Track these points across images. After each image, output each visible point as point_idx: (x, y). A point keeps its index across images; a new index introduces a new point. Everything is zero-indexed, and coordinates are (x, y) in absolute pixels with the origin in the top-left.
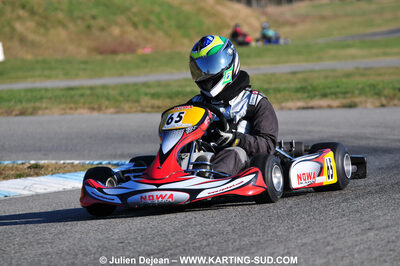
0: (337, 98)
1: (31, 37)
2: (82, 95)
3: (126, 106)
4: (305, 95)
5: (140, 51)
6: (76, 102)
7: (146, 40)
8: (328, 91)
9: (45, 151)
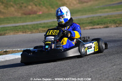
0: (102, 25)
1: (2, 11)
2: (20, 28)
3: (34, 31)
4: (92, 24)
5: (38, 13)
6: (18, 31)
7: (40, 10)
8: (99, 23)
9: (9, 47)
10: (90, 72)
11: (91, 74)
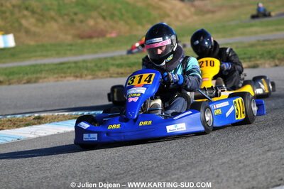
0: (245, 61)
1: (33, 29)
2: (69, 68)
3: (100, 74)
5: (108, 36)
6: (65, 73)
7: (112, 28)
9: (45, 107)
10: (216, 164)
11: (218, 168)
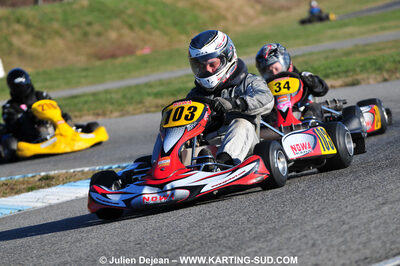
0: (339, 77)
2: (86, 102)
3: (130, 108)
5: (139, 53)
6: (80, 110)
7: (144, 40)
8: (330, 71)
10: (309, 228)
11: (313, 234)
